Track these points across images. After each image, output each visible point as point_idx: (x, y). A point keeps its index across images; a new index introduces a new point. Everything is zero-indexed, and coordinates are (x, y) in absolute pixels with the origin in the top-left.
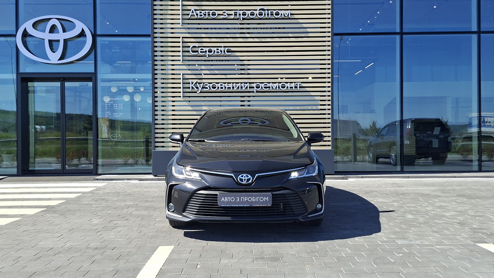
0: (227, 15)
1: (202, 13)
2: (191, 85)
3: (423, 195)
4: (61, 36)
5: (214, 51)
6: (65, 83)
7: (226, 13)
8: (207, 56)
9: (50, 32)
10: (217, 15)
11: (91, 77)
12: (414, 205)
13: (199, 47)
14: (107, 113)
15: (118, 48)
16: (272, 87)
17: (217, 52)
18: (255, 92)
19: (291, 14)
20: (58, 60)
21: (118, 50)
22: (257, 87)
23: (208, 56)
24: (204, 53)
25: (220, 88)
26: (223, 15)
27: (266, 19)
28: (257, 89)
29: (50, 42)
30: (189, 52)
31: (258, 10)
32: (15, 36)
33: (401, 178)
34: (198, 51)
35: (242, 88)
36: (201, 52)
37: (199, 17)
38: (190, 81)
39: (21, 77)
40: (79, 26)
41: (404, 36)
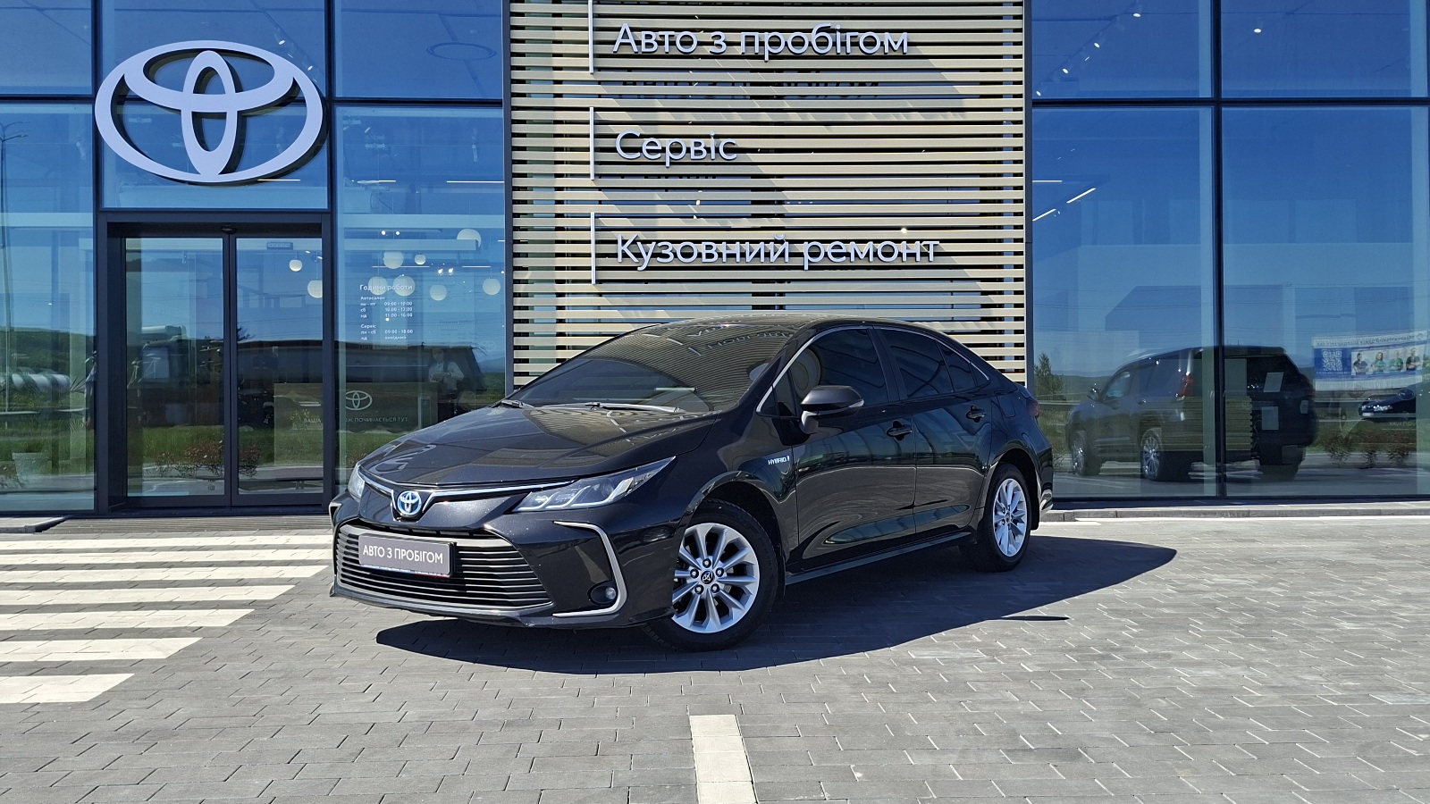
0: (724, 44)
1: (654, 38)
2: (620, 248)
3: (1332, 565)
4: (230, 102)
5: (688, 150)
6: (238, 239)
7: (722, 39)
8: (668, 164)
9: (196, 91)
10: (695, 43)
11: (317, 224)
12: (1329, 593)
13: (642, 136)
14: (365, 330)
15: (382, 138)
16: (856, 255)
17: (696, 152)
18: (806, 268)
19: (910, 44)
20: (222, 173)
21: (383, 146)
22: (812, 255)
23: (671, 163)
24: (659, 155)
25: (704, 256)
26: (712, 44)
27: (838, 57)
28: (811, 259)
29: (197, 117)
30: (614, 150)
31: (815, 31)
32: (90, 99)
33: (1227, 516)
34: (639, 150)
35: (767, 255)
36: (649, 151)
37: (644, 49)
38: (619, 236)
39: (108, 223)
40: (285, 73)
41: (1223, 109)
